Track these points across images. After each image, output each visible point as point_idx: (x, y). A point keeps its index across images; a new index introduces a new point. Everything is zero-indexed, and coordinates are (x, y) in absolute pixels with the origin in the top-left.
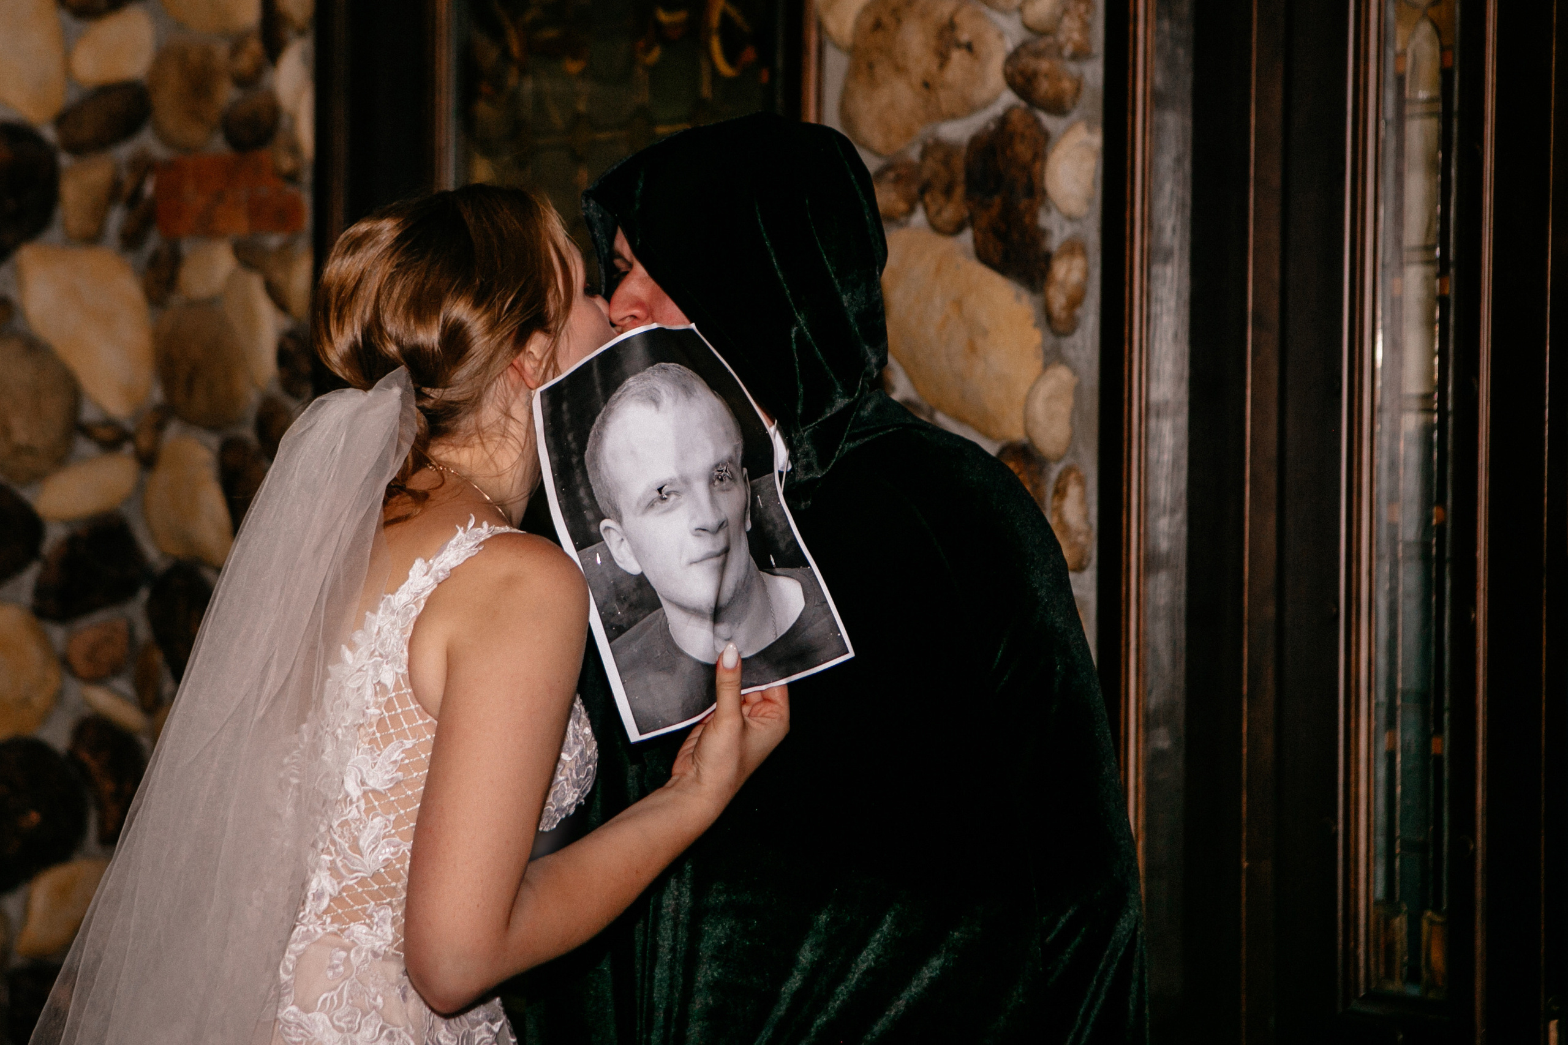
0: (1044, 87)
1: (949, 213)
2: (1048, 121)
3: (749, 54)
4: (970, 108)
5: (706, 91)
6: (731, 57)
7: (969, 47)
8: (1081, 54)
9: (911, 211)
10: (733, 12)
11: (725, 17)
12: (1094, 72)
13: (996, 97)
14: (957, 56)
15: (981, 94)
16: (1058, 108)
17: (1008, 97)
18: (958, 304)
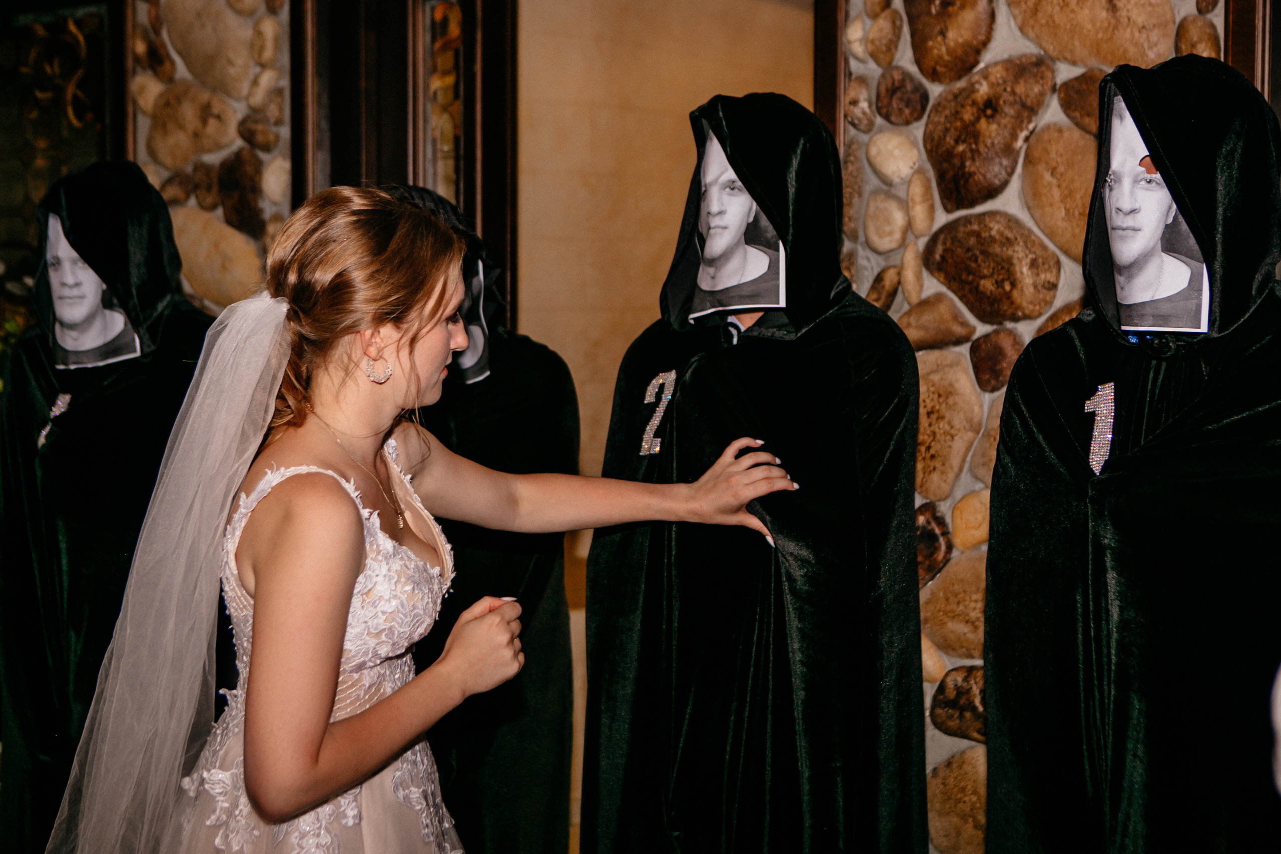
0: (260, 138)
1: (209, 200)
2: (262, 155)
3: (89, 116)
4: (218, 147)
5: (65, 133)
6: (79, 115)
7: (219, 117)
8: (279, 122)
9: (188, 197)
10: (79, 93)
11: (75, 97)
12: (285, 132)
13: (232, 142)
14: (212, 122)
15: (224, 140)
16: (267, 148)
17: (239, 143)
18: (216, 246)
